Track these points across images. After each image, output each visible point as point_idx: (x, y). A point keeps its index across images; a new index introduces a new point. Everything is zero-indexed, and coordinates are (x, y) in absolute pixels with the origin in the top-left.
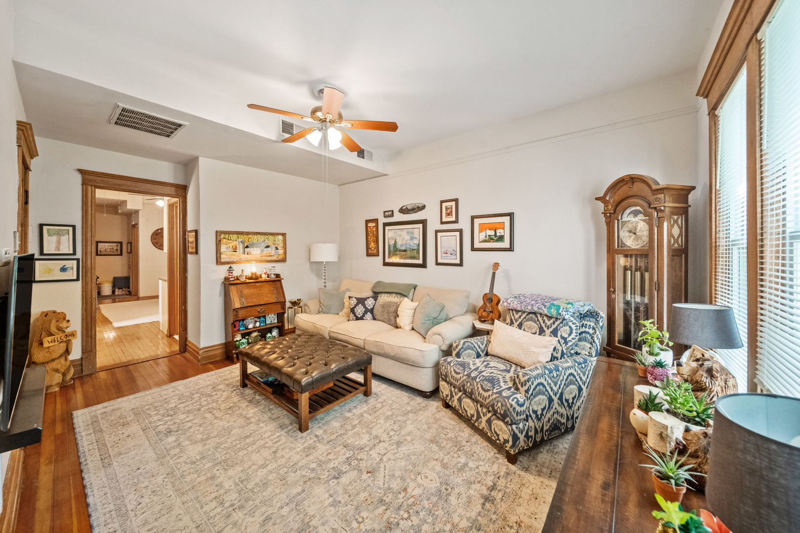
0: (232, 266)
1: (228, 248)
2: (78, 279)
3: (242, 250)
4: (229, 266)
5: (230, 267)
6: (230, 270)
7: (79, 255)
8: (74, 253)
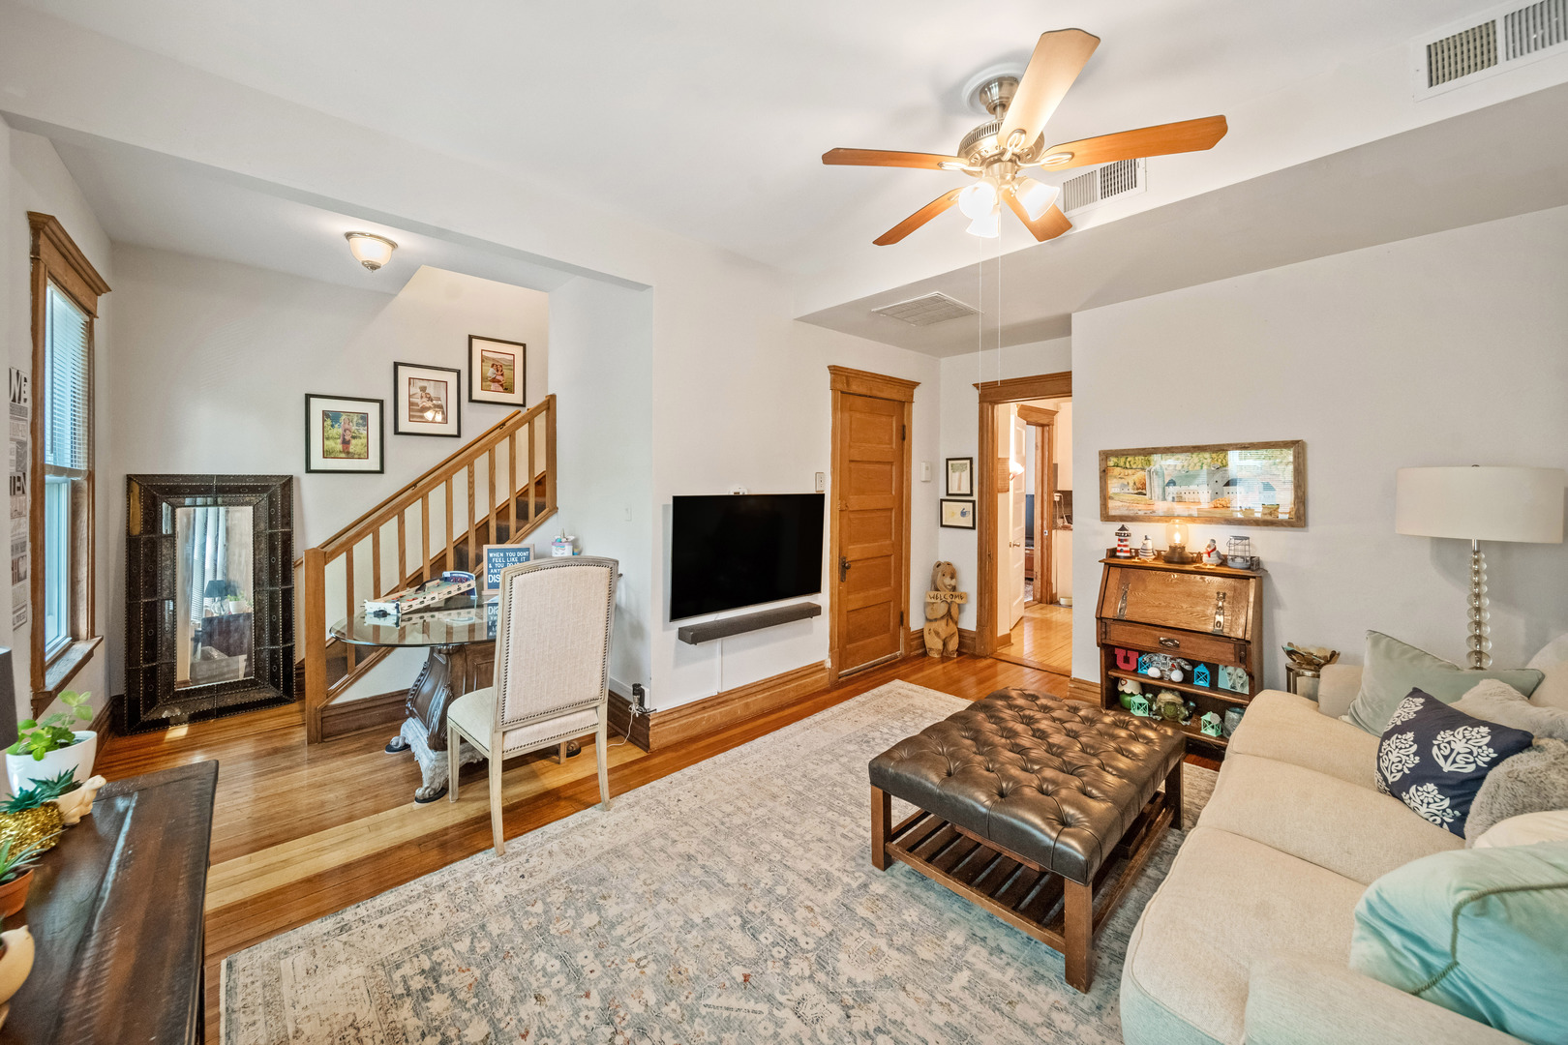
0: (1127, 525)
1: (1123, 486)
2: (973, 528)
3: (1158, 491)
4: (1119, 525)
5: (1123, 528)
6: (1122, 533)
7: (975, 497)
8: (971, 494)
